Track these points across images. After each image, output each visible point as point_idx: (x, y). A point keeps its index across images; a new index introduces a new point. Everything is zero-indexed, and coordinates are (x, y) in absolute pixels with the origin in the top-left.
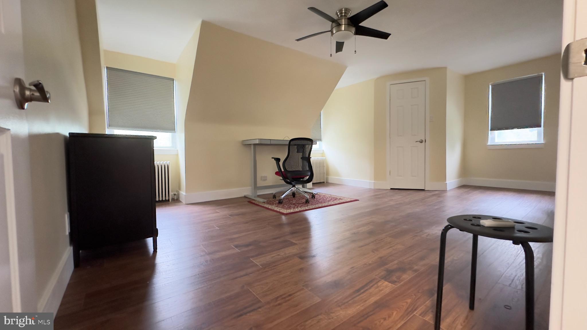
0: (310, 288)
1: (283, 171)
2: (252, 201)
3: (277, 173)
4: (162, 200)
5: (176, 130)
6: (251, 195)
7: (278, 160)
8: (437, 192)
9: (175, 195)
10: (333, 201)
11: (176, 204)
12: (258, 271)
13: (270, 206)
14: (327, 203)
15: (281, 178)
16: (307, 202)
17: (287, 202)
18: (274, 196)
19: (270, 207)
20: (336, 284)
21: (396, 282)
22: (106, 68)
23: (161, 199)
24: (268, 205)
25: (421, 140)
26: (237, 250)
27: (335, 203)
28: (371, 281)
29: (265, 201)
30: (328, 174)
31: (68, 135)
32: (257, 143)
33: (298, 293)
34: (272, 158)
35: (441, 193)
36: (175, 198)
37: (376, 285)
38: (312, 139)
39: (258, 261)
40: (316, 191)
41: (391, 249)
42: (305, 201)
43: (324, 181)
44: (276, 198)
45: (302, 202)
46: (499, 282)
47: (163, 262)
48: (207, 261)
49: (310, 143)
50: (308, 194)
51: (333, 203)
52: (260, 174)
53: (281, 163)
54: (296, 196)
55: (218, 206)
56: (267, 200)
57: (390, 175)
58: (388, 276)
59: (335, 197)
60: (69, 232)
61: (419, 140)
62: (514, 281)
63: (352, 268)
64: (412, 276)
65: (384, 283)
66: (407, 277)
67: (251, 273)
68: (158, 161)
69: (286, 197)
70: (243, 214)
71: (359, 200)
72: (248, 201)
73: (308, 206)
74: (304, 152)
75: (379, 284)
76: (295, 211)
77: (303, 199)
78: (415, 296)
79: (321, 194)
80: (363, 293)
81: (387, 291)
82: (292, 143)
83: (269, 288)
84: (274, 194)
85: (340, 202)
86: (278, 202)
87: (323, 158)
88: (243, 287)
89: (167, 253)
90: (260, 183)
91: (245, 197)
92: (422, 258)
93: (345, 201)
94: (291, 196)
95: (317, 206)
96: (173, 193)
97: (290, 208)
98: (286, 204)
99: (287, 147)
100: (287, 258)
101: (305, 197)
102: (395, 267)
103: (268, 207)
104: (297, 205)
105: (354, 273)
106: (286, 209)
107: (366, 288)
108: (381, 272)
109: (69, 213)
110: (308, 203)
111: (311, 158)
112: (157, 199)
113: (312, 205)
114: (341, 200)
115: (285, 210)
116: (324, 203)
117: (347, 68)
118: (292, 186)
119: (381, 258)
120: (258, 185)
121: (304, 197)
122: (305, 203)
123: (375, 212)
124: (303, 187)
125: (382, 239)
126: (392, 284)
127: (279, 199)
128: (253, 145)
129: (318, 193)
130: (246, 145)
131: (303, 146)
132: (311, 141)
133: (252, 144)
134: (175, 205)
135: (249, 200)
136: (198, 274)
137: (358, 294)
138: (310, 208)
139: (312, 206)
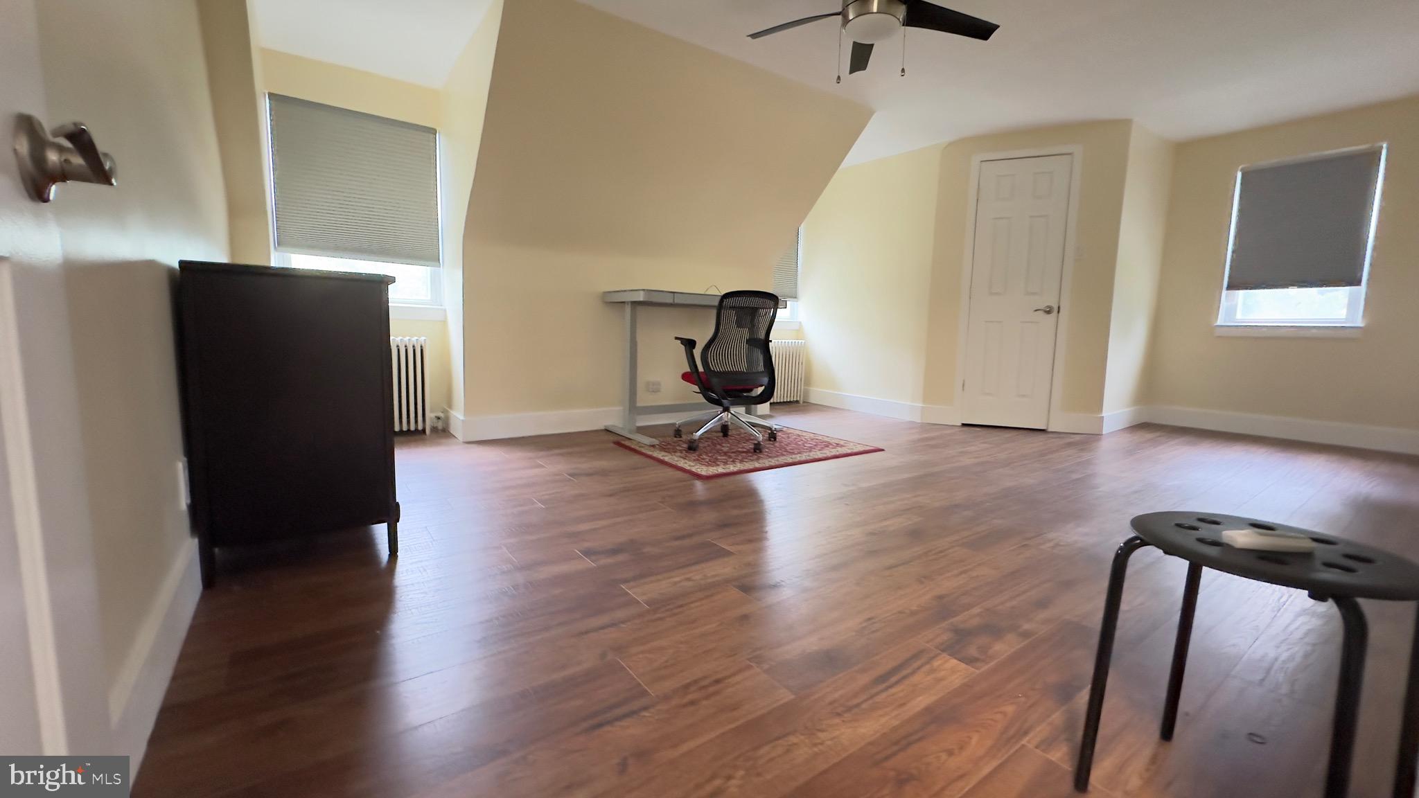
0: (766, 666)
1: (702, 372)
2: (623, 442)
3: (686, 377)
4: (409, 430)
5: (441, 261)
6: (621, 426)
7: (690, 344)
8: (1077, 438)
9: (439, 418)
10: (820, 450)
11: (444, 441)
12: (640, 615)
13: (666, 456)
14: (807, 454)
15: (696, 388)
16: (758, 449)
17: (708, 448)
18: (678, 433)
19: (666, 459)
20: (831, 660)
21: (977, 660)
22: (267, 96)
23: (405, 428)
24: (663, 453)
25: (1048, 307)
26: (589, 563)
27: (825, 455)
28: (915, 657)
29: (655, 441)
30: (808, 382)
31: (176, 266)
32: (641, 299)
33: (738, 678)
34: (677, 338)
35: (1087, 440)
36: (440, 428)
37: (928, 667)
38: (777, 295)
39: (642, 592)
40: (780, 422)
41: (963, 576)
42: (752, 446)
43: (798, 399)
44: (681, 437)
45: (745, 450)
46: (1233, 673)
47: (412, 584)
48: (516, 587)
49: (772, 303)
50: (760, 429)
51: (819, 455)
52: (644, 376)
53: (697, 352)
54: (730, 434)
55: (542, 450)
56: (661, 440)
57: (963, 390)
58: (957, 644)
59: (826, 439)
60: (187, 504)
61: (1042, 306)
62: (1272, 672)
63: (870, 619)
64: (1019, 647)
65: (946, 661)
66: (1004, 648)
67: (623, 622)
68: (398, 337)
69: (706, 435)
70: (604, 473)
71: (883, 450)
72: (615, 441)
73: (760, 461)
74: (753, 328)
75: (936, 663)
76: (728, 471)
77: (747, 440)
78: (1023, 699)
79: (792, 431)
80: (897, 683)
81: (956, 681)
82: (727, 302)
83: (666, 661)
84: (677, 426)
85: (838, 453)
86: (685, 446)
87: (800, 341)
88: (603, 655)
89: (421, 561)
90: (644, 400)
91: (607, 431)
92: (1042, 604)
93: (849, 451)
94: (719, 432)
95: (782, 460)
96: (433, 415)
97: (714, 462)
98: (707, 454)
99: (714, 312)
100: (711, 589)
101: (752, 438)
102: (976, 622)
103: (662, 458)
104: (732, 455)
105: (874, 632)
106: (707, 466)
107: (904, 672)
108: (939, 634)
109: (185, 459)
110: (761, 452)
111: (771, 341)
112: (397, 428)
113: (770, 457)
114: (839, 449)
115: (705, 468)
116: (800, 455)
117: (875, 114)
118: (721, 409)
119: (940, 597)
120: (639, 404)
121: (749, 438)
122: (751, 453)
123: (922, 481)
124: (748, 412)
125: (941, 552)
126: (967, 664)
127: (689, 438)
128: (630, 304)
129: (785, 429)
130: (613, 303)
131: (754, 311)
132: (773, 300)
133: (628, 302)
134: (439, 444)
135: (616, 438)
136: (497, 619)
137: (884, 686)
138: (764, 465)
139: (770, 459)
